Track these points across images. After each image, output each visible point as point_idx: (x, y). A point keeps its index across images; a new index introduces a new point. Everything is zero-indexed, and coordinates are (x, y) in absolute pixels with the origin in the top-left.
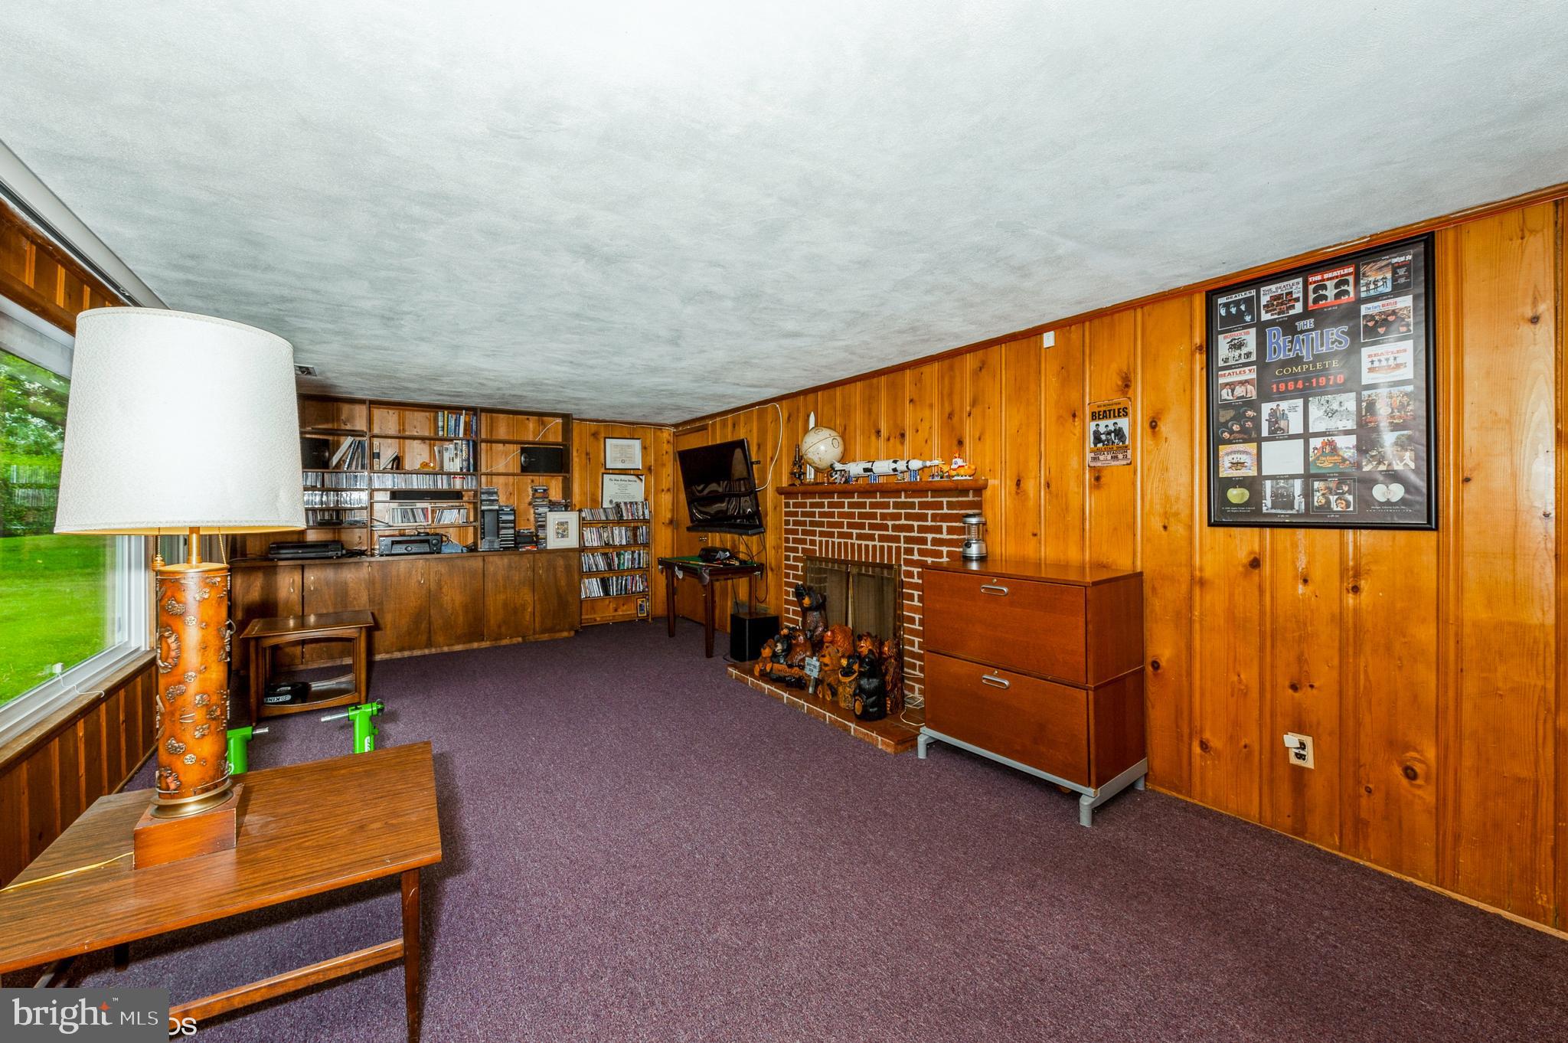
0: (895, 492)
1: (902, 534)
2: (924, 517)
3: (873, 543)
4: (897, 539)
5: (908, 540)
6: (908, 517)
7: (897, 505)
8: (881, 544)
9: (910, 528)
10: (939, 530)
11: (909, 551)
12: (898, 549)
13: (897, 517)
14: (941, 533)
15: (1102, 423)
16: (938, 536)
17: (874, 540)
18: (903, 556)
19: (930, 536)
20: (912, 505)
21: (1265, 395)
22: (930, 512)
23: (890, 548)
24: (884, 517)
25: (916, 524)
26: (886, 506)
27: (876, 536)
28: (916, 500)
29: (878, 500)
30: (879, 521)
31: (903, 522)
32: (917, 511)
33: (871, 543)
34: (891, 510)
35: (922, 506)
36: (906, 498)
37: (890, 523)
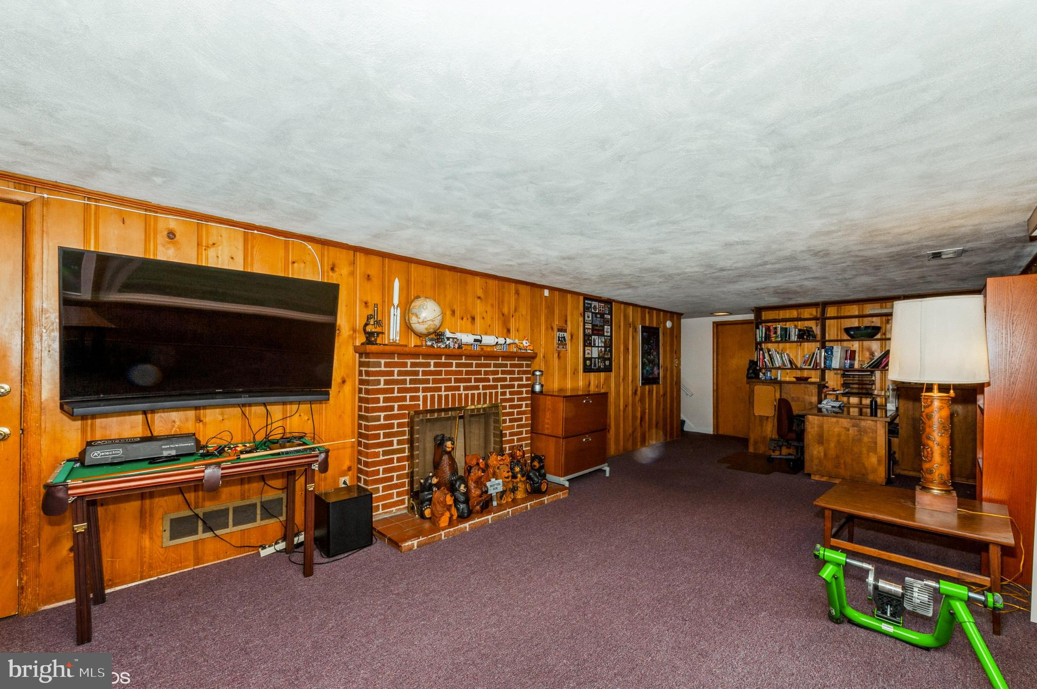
0: (494, 356)
1: (499, 384)
2: (513, 372)
3: (478, 392)
4: (495, 387)
5: (503, 387)
6: (503, 372)
7: (496, 366)
8: (484, 391)
9: (505, 380)
10: (521, 379)
11: (504, 394)
12: (497, 393)
13: (496, 373)
14: (523, 381)
15: (561, 333)
16: (521, 383)
17: (479, 389)
18: (499, 397)
19: (516, 383)
20: (506, 366)
21: (593, 334)
22: (517, 369)
23: (491, 394)
24: (486, 373)
25: (508, 377)
26: (489, 366)
27: (481, 387)
28: (509, 362)
29: (483, 362)
30: (483, 376)
31: (500, 376)
32: (509, 369)
33: (476, 392)
34: (492, 369)
35: (512, 366)
36: (502, 361)
37: (491, 377)
